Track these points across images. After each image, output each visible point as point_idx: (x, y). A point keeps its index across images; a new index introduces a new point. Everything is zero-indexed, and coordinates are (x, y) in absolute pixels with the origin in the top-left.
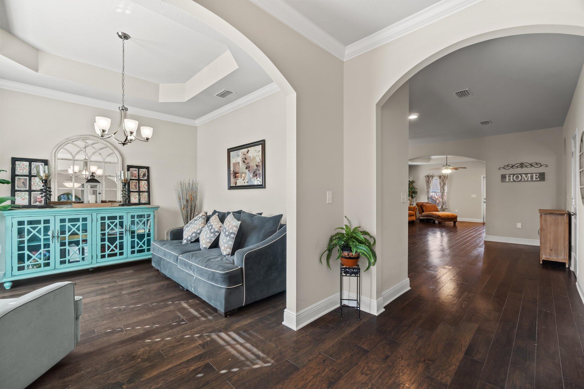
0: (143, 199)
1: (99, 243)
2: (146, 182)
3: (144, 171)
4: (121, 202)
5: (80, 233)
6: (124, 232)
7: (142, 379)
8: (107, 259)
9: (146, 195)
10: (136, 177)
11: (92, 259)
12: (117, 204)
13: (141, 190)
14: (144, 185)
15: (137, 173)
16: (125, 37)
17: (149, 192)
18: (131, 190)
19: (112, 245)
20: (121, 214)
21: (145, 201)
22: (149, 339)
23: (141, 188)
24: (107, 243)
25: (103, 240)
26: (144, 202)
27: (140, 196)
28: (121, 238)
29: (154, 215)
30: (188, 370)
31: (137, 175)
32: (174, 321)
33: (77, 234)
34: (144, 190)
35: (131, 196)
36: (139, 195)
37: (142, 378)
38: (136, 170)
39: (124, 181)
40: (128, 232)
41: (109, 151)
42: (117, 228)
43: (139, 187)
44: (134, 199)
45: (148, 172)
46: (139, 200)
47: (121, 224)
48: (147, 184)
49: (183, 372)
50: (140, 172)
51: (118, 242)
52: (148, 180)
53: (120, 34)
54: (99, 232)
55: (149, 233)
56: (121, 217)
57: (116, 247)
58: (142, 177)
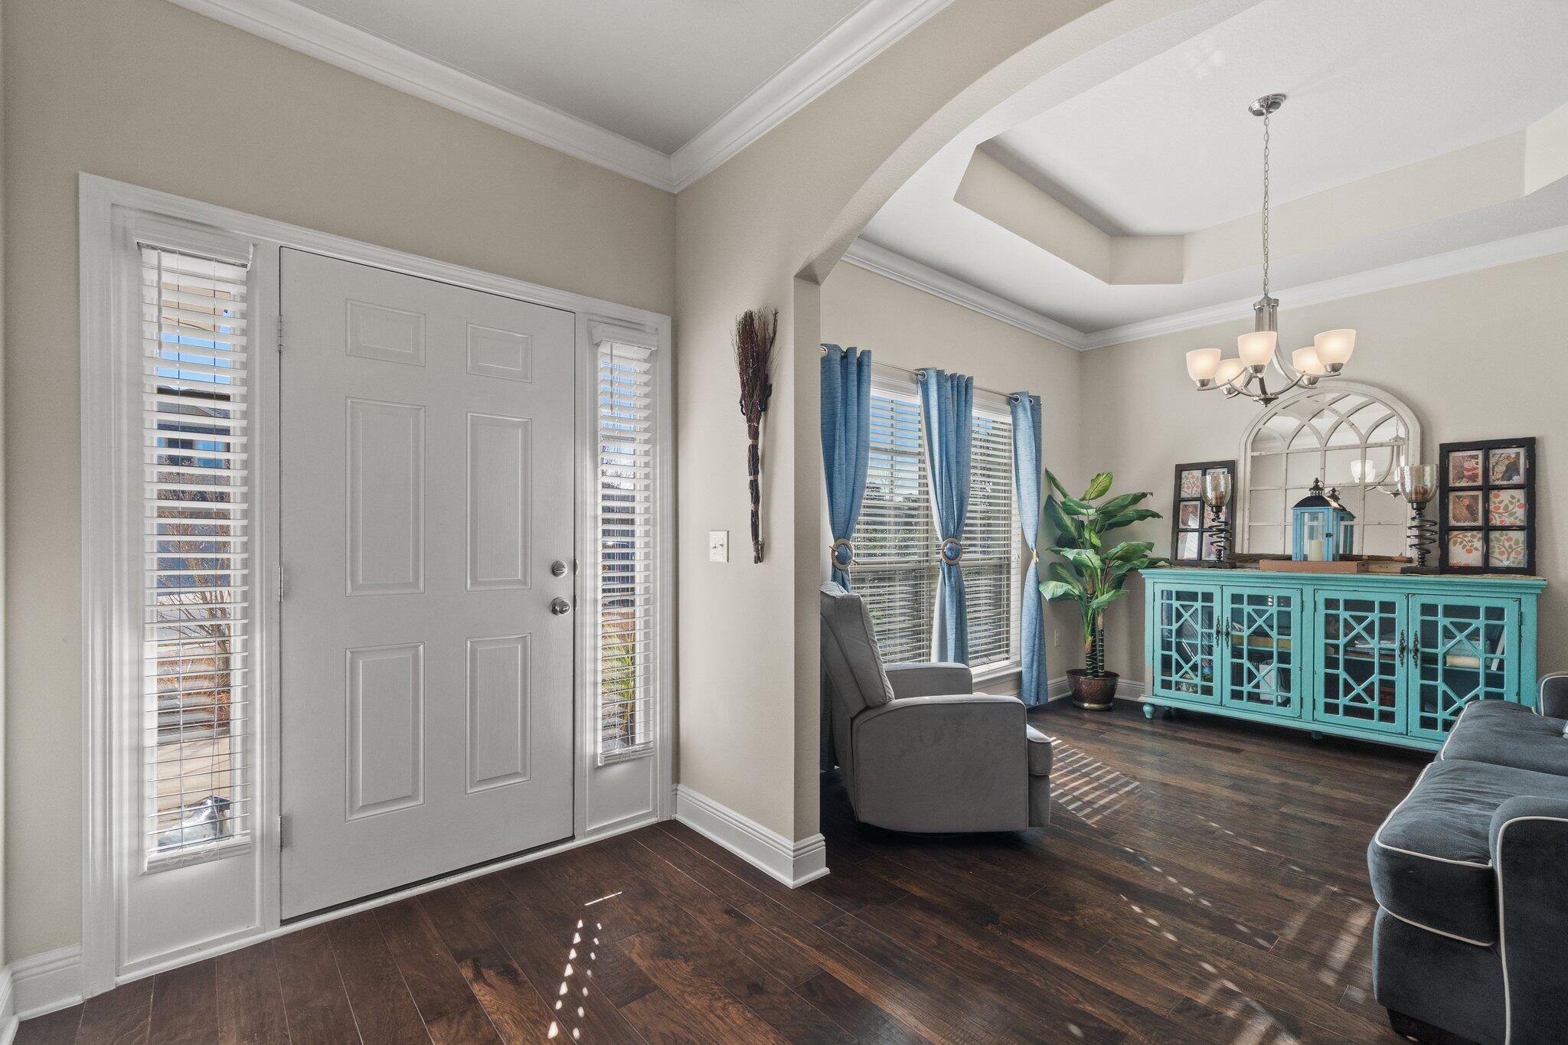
0: (1502, 553)
1: (1321, 671)
2: (1520, 495)
3: (1513, 456)
4: (1410, 560)
5: (1274, 634)
6: (1397, 653)
7: (1016, 941)
8: (1340, 718)
9: (1517, 540)
10: (1473, 478)
11: (1301, 707)
12: (1399, 567)
13: (1496, 521)
14: (1509, 506)
15: (1480, 466)
16: (1272, 103)
17: (1530, 528)
18: (1453, 523)
19: (1359, 682)
20: (1388, 598)
21: (1511, 559)
22: (1142, 908)
23: (1497, 516)
24: (1342, 674)
25: (1331, 662)
26: (1506, 563)
27: (1491, 544)
28: (1388, 669)
29: (1521, 614)
30: (1077, 1002)
31: (1480, 471)
32: (1250, 924)
33: (1267, 635)
34: (1508, 521)
35: (1451, 543)
36: (1486, 541)
37: (1020, 938)
38: (1476, 457)
39: (1414, 497)
40: (1411, 655)
41: (1378, 411)
42: (1373, 638)
43: (1487, 512)
44: (1465, 551)
45: (1532, 458)
46: (1486, 556)
47: (1388, 628)
48: (1522, 501)
49: (1066, 995)
50: (1492, 461)
51: (1375, 678)
52: (1530, 487)
53: (1256, 106)
54: (1321, 641)
55: (1500, 672)
56: (1388, 607)
57: (1369, 691)
58: (1503, 479)
